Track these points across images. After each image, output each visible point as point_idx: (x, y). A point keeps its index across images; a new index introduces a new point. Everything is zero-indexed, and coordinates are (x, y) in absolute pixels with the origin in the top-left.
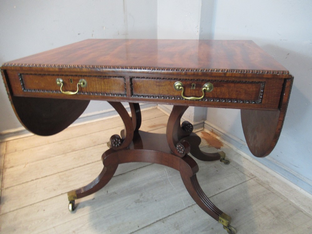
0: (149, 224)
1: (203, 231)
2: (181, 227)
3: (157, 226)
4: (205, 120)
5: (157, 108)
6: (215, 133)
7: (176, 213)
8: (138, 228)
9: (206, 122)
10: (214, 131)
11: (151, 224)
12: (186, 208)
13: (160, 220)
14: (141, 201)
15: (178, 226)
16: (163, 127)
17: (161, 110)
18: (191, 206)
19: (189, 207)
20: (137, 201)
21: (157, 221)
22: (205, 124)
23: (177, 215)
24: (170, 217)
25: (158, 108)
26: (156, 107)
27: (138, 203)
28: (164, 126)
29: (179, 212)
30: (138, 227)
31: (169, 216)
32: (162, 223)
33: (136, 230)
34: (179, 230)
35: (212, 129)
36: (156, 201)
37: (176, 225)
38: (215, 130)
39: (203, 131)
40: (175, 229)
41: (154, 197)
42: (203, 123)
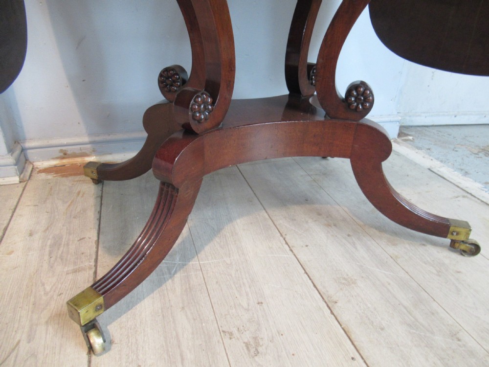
2: (347, 275)
4: (24, 143)
6: (75, 156)
7: (307, 273)
8: (359, 360)
9: (28, 145)
10: (69, 152)
11: (343, 329)
12: (295, 255)
13: (329, 307)
14: (255, 338)
15: (344, 279)
18: (289, 247)
21: (332, 313)
22: (29, 151)
24: (319, 287)
27: (260, 349)
29: (304, 269)
30: (353, 358)
32: (339, 304)
34: (356, 280)
35: (61, 151)
36: (260, 303)
37: (344, 281)
38: (74, 147)
39: (38, 170)
40: (353, 285)
41: (245, 305)
42: (23, 150)
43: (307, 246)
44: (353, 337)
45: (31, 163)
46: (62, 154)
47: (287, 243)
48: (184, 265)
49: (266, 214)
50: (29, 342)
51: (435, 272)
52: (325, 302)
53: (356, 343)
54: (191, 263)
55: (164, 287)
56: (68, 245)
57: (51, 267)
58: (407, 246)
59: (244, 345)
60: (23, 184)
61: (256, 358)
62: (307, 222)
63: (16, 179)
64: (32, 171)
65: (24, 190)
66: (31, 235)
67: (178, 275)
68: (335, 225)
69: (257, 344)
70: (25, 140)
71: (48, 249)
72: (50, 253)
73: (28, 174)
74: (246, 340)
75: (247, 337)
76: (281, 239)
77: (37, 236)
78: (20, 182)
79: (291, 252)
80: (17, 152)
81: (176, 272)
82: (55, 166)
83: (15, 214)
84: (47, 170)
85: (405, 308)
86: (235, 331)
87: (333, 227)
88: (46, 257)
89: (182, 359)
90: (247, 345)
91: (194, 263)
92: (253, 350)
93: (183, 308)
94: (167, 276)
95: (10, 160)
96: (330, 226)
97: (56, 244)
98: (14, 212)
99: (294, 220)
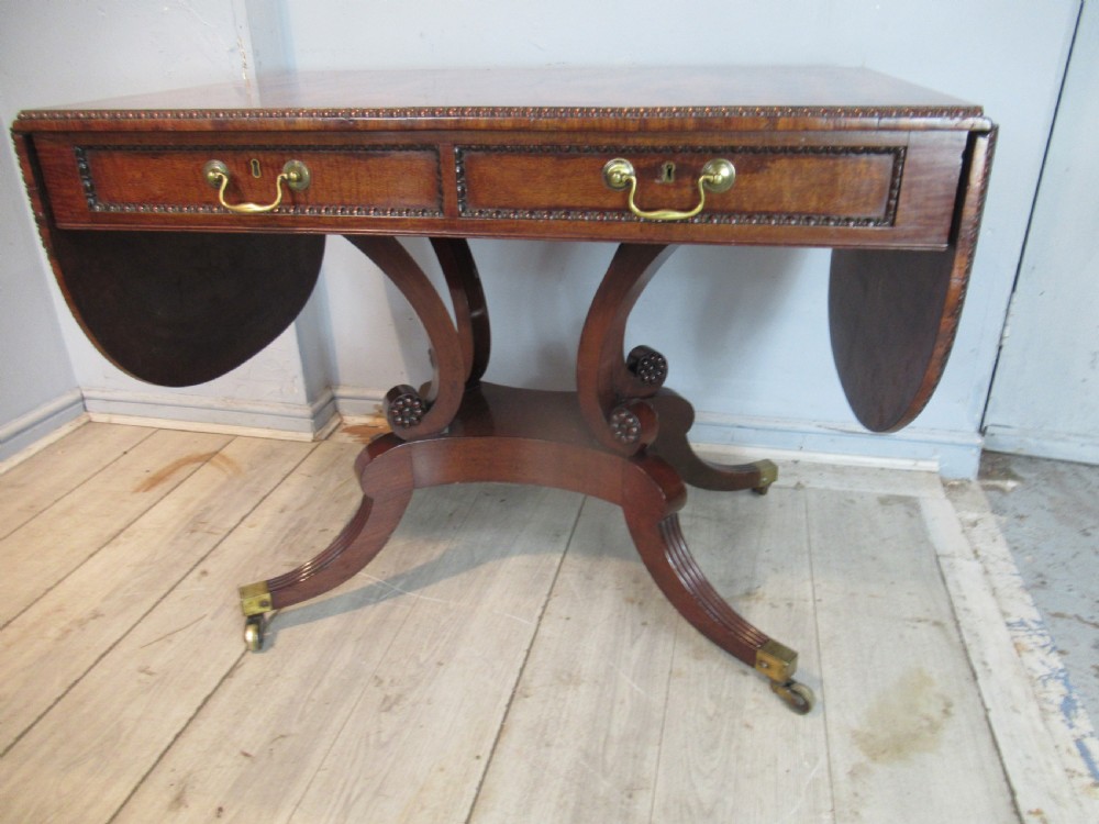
0: (497, 727)
1: (633, 643)
2: (579, 672)
3: (523, 715)
4: (335, 388)
5: (90, 421)
7: (529, 651)
8: (484, 762)
9: (340, 392)
11: (502, 727)
12: (539, 625)
13: (512, 697)
14: (400, 696)
15: (570, 675)
16: (199, 468)
17: (116, 420)
18: (543, 612)
19: (540, 618)
20: (388, 705)
21: (509, 705)
23: (539, 654)
24: (527, 673)
25: (96, 418)
26: (84, 420)
27: (395, 708)
28: (199, 464)
29: (532, 644)
30: (478, 757)
31: (522, 670)
32: (528, 700)
33: (482, 769)
34: (583, 681)
35: (376, 406)
36: (440, 664)
37: (564, 677)
39: (344, 427)
40: (572, 687)
41: (422, 660)
42: (333, 398)
43: (568, 619)
44: (502, 739)
45: (340, 416)
46: (376, 411)
47: (545, 607)
48: (401, 593)
49: (558, 560)
50: (212, 618)
51: (711, 712)
52: (514, 692)
53: (499, 746)
54: (411, 594)
55: (359, 611)
56: (306, 533)
57: (276, 552)
58: (715, 666)
59: (383, 697)
60: (315, 444)
61: (383, 714)
62: (605, 587)
63: (309, 436)
64: (337, 427)
65: (310, 453)
66: (282, 511)
67: (385, 603)
68: (641, 604)
69: (396, 702)
70: (338, 385)
71: (287, 531)
72: (286, 537)
73: (329, 431)
74: (389, 694)
75: (393, 692)
76: (545, 598)
77: (288, 513)
78: (314, 441)
79: (536, 620)
80: (322, 401)
81: (386, 598)
82: (366, 426)
83: (285, 482)
84: (353, 430)
85: (607, 736)
86: (388, 680)
87: (636, 606)
88: (279, 541)
89: (317, 686)
90: (386, 698)
91: (413, 595)
92: (387, 705)
93: (360, 639)
94: (372, 600)
95: (307, 411)
96: (632, 602)
97: (296, 530)
98: (284, 479)
99: (589, 578)
